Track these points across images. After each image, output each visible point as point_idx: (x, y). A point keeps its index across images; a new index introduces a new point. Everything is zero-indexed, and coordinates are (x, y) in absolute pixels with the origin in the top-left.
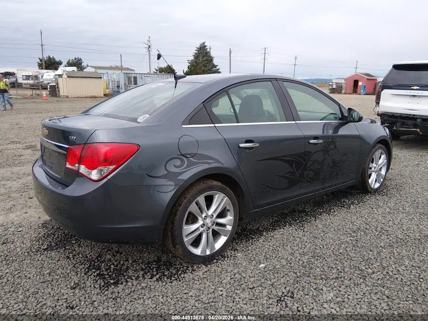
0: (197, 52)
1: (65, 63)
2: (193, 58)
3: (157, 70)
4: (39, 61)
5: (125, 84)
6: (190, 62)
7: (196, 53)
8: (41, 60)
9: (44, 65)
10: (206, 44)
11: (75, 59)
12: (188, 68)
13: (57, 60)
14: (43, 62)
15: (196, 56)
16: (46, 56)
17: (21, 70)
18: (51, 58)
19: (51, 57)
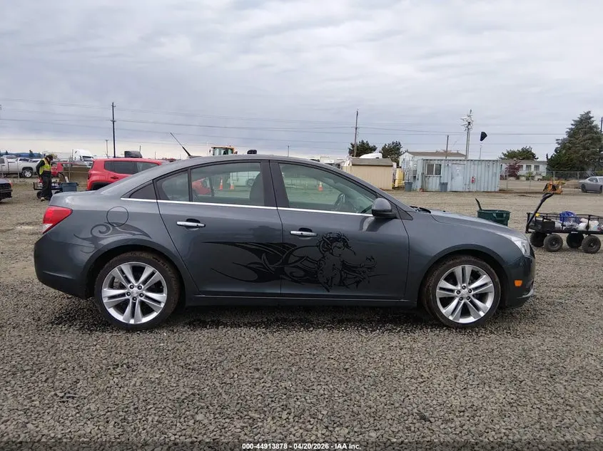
0: (573, 127)
1: (380, 148)
2: (566, 137)
3: (505, 155)
4: (350, 146)
5: (423, 174)
6: (560, 141)
7: (571, 129)
8: (353, 146)
9: (355, 151)
10: (591, 115)
11: (393, 143)
12: (556, 151)
13: (371, 145)
14: (355, 148)
15: (573, 134)
16: (358, 141)
17: (325, 157)
18: (364, 144)
19: (365, 142)
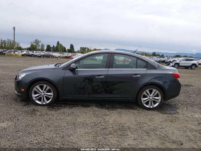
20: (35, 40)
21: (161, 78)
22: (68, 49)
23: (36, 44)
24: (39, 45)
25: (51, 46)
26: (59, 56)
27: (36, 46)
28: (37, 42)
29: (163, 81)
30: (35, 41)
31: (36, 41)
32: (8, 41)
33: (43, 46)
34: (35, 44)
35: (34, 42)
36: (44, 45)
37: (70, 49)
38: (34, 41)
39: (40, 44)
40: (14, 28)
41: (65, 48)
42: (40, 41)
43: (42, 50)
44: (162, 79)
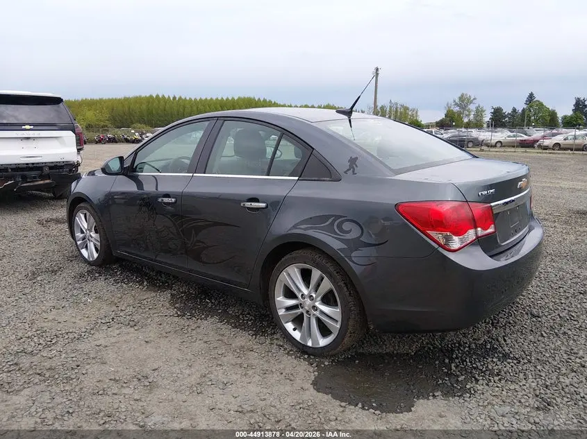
20: (460, 95)
21: (342, 222)
22: (565, 118)
23: (460, 108)
24: (469, 111)
25: (504, 111)
26: (500, 142)
27: (459, 114)
28: (464, 101)
29: (348, 236)
30: (457, 101)
31: (462, 98)
32: (391, 107)
33: (479, 112)
34: (456, 109)
35: (456, 104)
36: (484, 109)
37: (571, 117)
38: (455, 101)
39: (472, 107)
40: (377, 69)
41: (553, 115)
42: (475, 99)
43: (478, 125)
44: (346, 226)
